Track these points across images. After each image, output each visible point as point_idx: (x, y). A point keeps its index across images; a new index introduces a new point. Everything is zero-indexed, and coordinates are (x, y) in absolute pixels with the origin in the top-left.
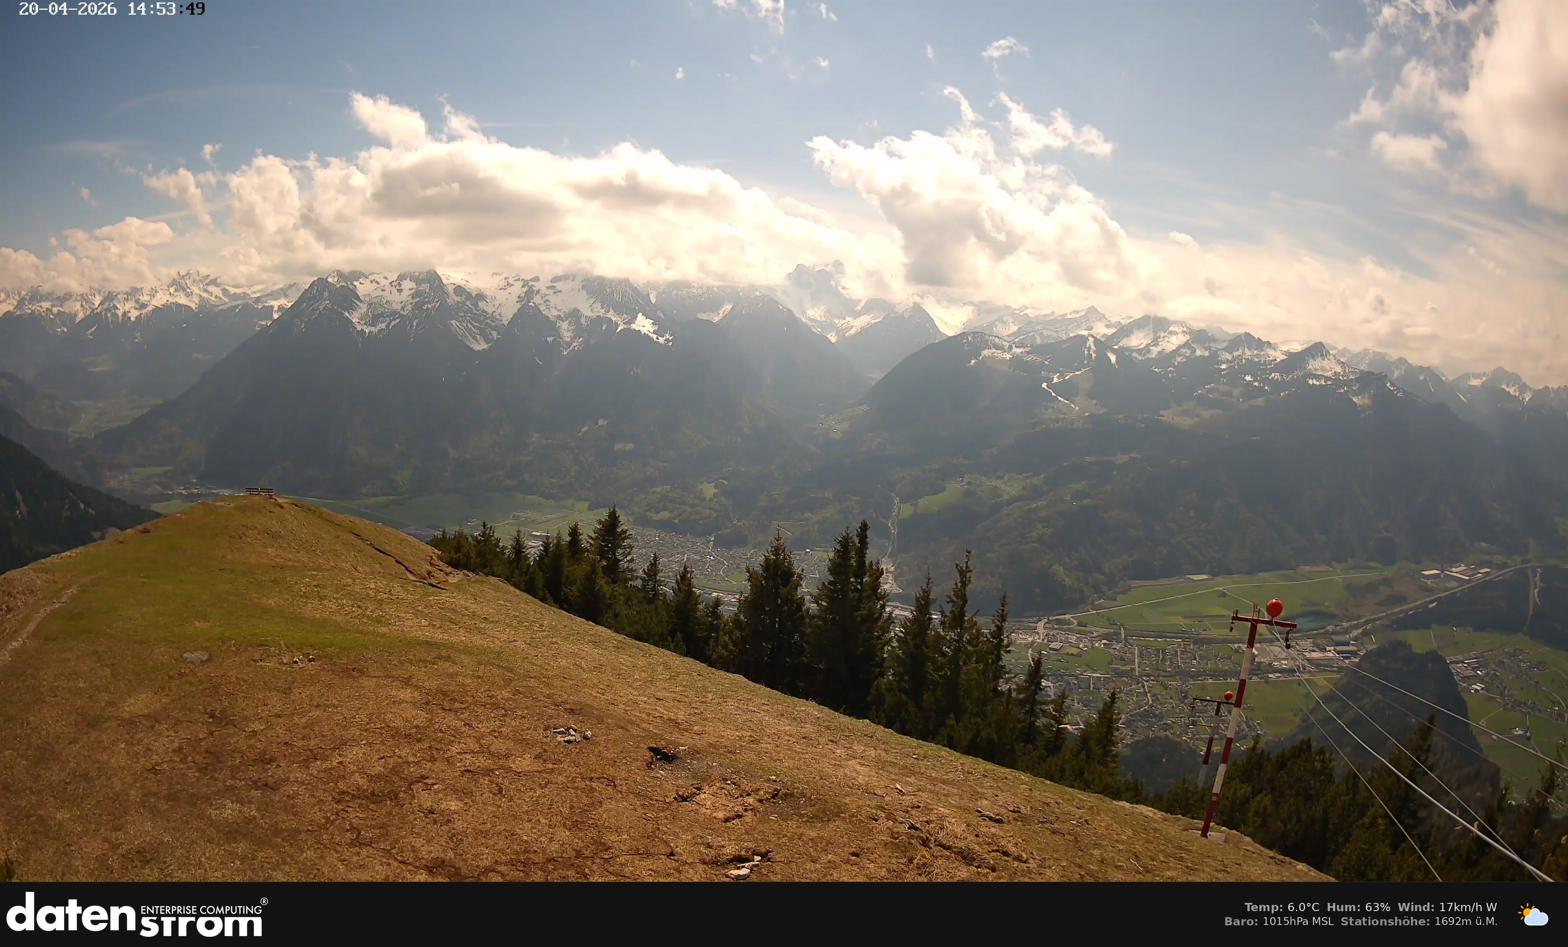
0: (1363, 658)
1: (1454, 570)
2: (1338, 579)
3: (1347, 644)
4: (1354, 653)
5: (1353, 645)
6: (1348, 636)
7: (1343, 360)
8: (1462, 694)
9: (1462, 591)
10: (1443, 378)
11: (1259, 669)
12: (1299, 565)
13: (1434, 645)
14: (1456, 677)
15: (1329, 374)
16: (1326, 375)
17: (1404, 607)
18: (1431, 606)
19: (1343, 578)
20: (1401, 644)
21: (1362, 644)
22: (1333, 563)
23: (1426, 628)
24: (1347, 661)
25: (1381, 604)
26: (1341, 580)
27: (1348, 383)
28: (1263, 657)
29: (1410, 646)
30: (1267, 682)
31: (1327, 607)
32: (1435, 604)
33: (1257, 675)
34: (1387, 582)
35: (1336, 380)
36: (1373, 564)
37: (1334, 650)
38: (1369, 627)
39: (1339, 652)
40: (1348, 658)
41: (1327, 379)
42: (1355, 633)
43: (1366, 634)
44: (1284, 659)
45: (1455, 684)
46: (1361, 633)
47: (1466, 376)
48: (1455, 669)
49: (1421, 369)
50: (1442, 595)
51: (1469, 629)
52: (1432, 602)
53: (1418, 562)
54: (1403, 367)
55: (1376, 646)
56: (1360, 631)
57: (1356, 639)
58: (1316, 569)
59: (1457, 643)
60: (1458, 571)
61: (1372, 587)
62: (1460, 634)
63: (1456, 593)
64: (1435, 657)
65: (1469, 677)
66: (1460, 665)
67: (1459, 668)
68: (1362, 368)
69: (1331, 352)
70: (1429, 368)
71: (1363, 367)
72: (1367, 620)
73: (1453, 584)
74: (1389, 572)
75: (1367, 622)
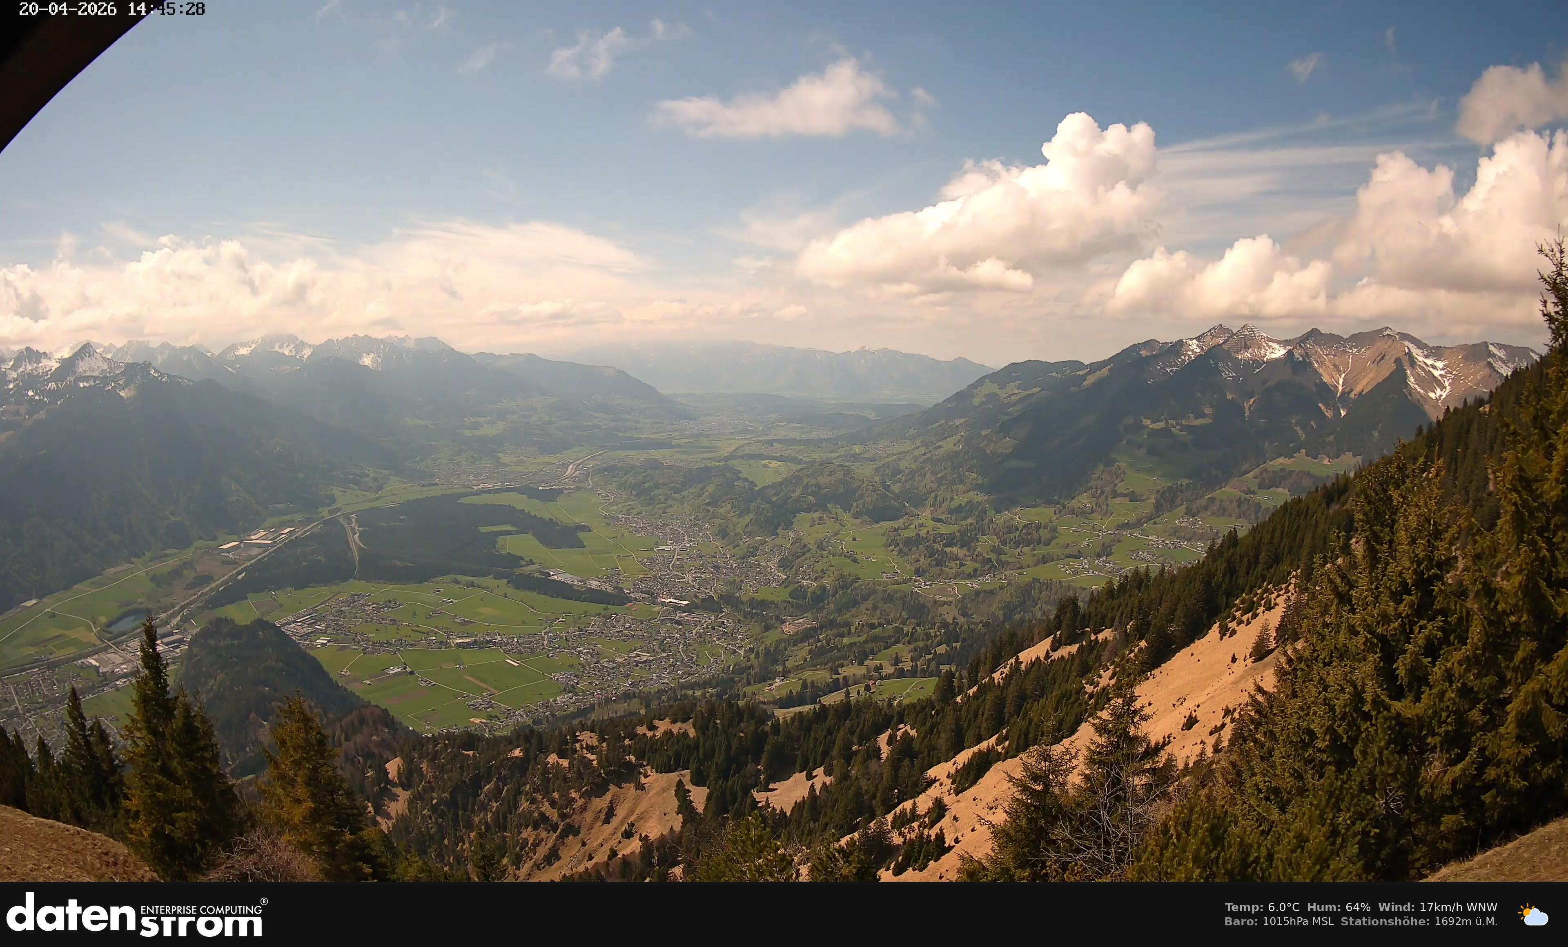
0: (190, 644)
1: (253, 537)
2: (141, 573)
3: (172, 634)
4: (181, 641)
5: (176, 633)
6: (169, 626)
7: (109, 356)
8: (308, 651)
9: (268, 555)
10: (209, 354)
11: (106, 680)
12: (105, 569)
13: (257, 614)
14: (293, 638)
15: (97, 374)
16: (94, 374)
17: (213, 585)
18: (240, 577)
19: (147, 572)
20: (221, 622)
21: (185, 630)
22: (133, 559)
23: (242, 599)
24: (178, 650)
25: (191, 586)
26: (145, 574)
27: (114, 379)
28: (104, 667)
29: (232, 620)
30: (117, 690)
31: (141, 604)
32: (243, 574)
33: (106, 685)
34: (188, 565)
35: (104, 379)
36: (168, 551)
37: (162, 643)
38: (185, 612)
39: (167, 644)
40: (178, 647)
41: (95, 378)
42: (174, 622)
43: (185, 620)
44: (122, 664)
45: (296, 645)
46: (181, 620)
47: (234, 347)
48: (288, 630)
49: (184, 350)
50: (249, 564)
51: (289, 589)
52: (240, 573)
53: (214, 539)
54: (167, 352)
55: (198, 630)
56: (179, 618)
57: (178, 627)
58: (119, 569)
59: (281, 605)
60: (257, 537)
61: (176, 573)
62: (282, 596)
63: (264, 557)
64: (261, 624)
65: (308, 634)
66: (293, 625)
67: (294, 628)
68: (127, 361)
69: (98, 351)
70: (192, 348)
71: (129, 360)
72: (181, 607)
73: (256, 551)
74: (188, 554)
75: (182, 608)
